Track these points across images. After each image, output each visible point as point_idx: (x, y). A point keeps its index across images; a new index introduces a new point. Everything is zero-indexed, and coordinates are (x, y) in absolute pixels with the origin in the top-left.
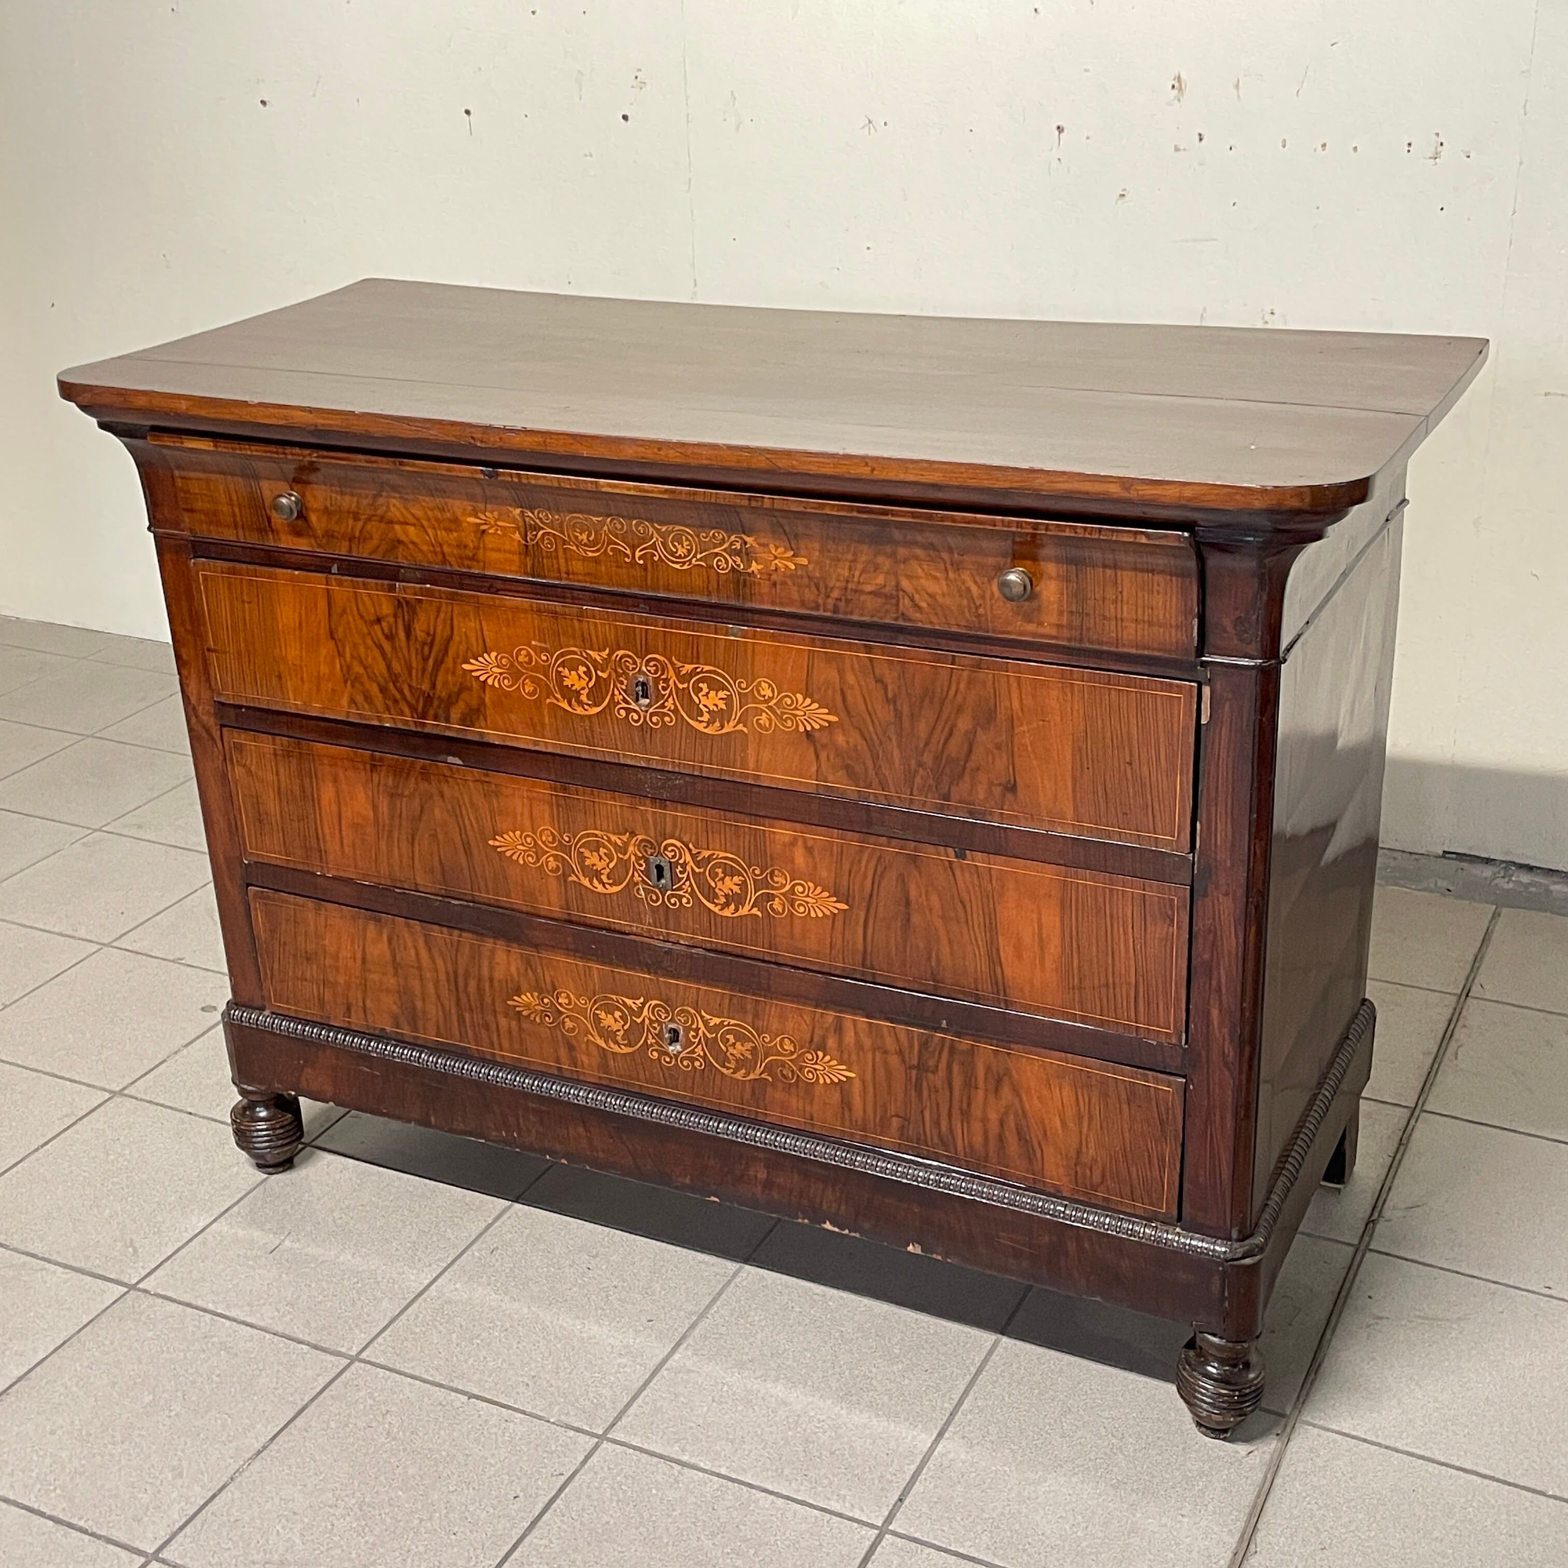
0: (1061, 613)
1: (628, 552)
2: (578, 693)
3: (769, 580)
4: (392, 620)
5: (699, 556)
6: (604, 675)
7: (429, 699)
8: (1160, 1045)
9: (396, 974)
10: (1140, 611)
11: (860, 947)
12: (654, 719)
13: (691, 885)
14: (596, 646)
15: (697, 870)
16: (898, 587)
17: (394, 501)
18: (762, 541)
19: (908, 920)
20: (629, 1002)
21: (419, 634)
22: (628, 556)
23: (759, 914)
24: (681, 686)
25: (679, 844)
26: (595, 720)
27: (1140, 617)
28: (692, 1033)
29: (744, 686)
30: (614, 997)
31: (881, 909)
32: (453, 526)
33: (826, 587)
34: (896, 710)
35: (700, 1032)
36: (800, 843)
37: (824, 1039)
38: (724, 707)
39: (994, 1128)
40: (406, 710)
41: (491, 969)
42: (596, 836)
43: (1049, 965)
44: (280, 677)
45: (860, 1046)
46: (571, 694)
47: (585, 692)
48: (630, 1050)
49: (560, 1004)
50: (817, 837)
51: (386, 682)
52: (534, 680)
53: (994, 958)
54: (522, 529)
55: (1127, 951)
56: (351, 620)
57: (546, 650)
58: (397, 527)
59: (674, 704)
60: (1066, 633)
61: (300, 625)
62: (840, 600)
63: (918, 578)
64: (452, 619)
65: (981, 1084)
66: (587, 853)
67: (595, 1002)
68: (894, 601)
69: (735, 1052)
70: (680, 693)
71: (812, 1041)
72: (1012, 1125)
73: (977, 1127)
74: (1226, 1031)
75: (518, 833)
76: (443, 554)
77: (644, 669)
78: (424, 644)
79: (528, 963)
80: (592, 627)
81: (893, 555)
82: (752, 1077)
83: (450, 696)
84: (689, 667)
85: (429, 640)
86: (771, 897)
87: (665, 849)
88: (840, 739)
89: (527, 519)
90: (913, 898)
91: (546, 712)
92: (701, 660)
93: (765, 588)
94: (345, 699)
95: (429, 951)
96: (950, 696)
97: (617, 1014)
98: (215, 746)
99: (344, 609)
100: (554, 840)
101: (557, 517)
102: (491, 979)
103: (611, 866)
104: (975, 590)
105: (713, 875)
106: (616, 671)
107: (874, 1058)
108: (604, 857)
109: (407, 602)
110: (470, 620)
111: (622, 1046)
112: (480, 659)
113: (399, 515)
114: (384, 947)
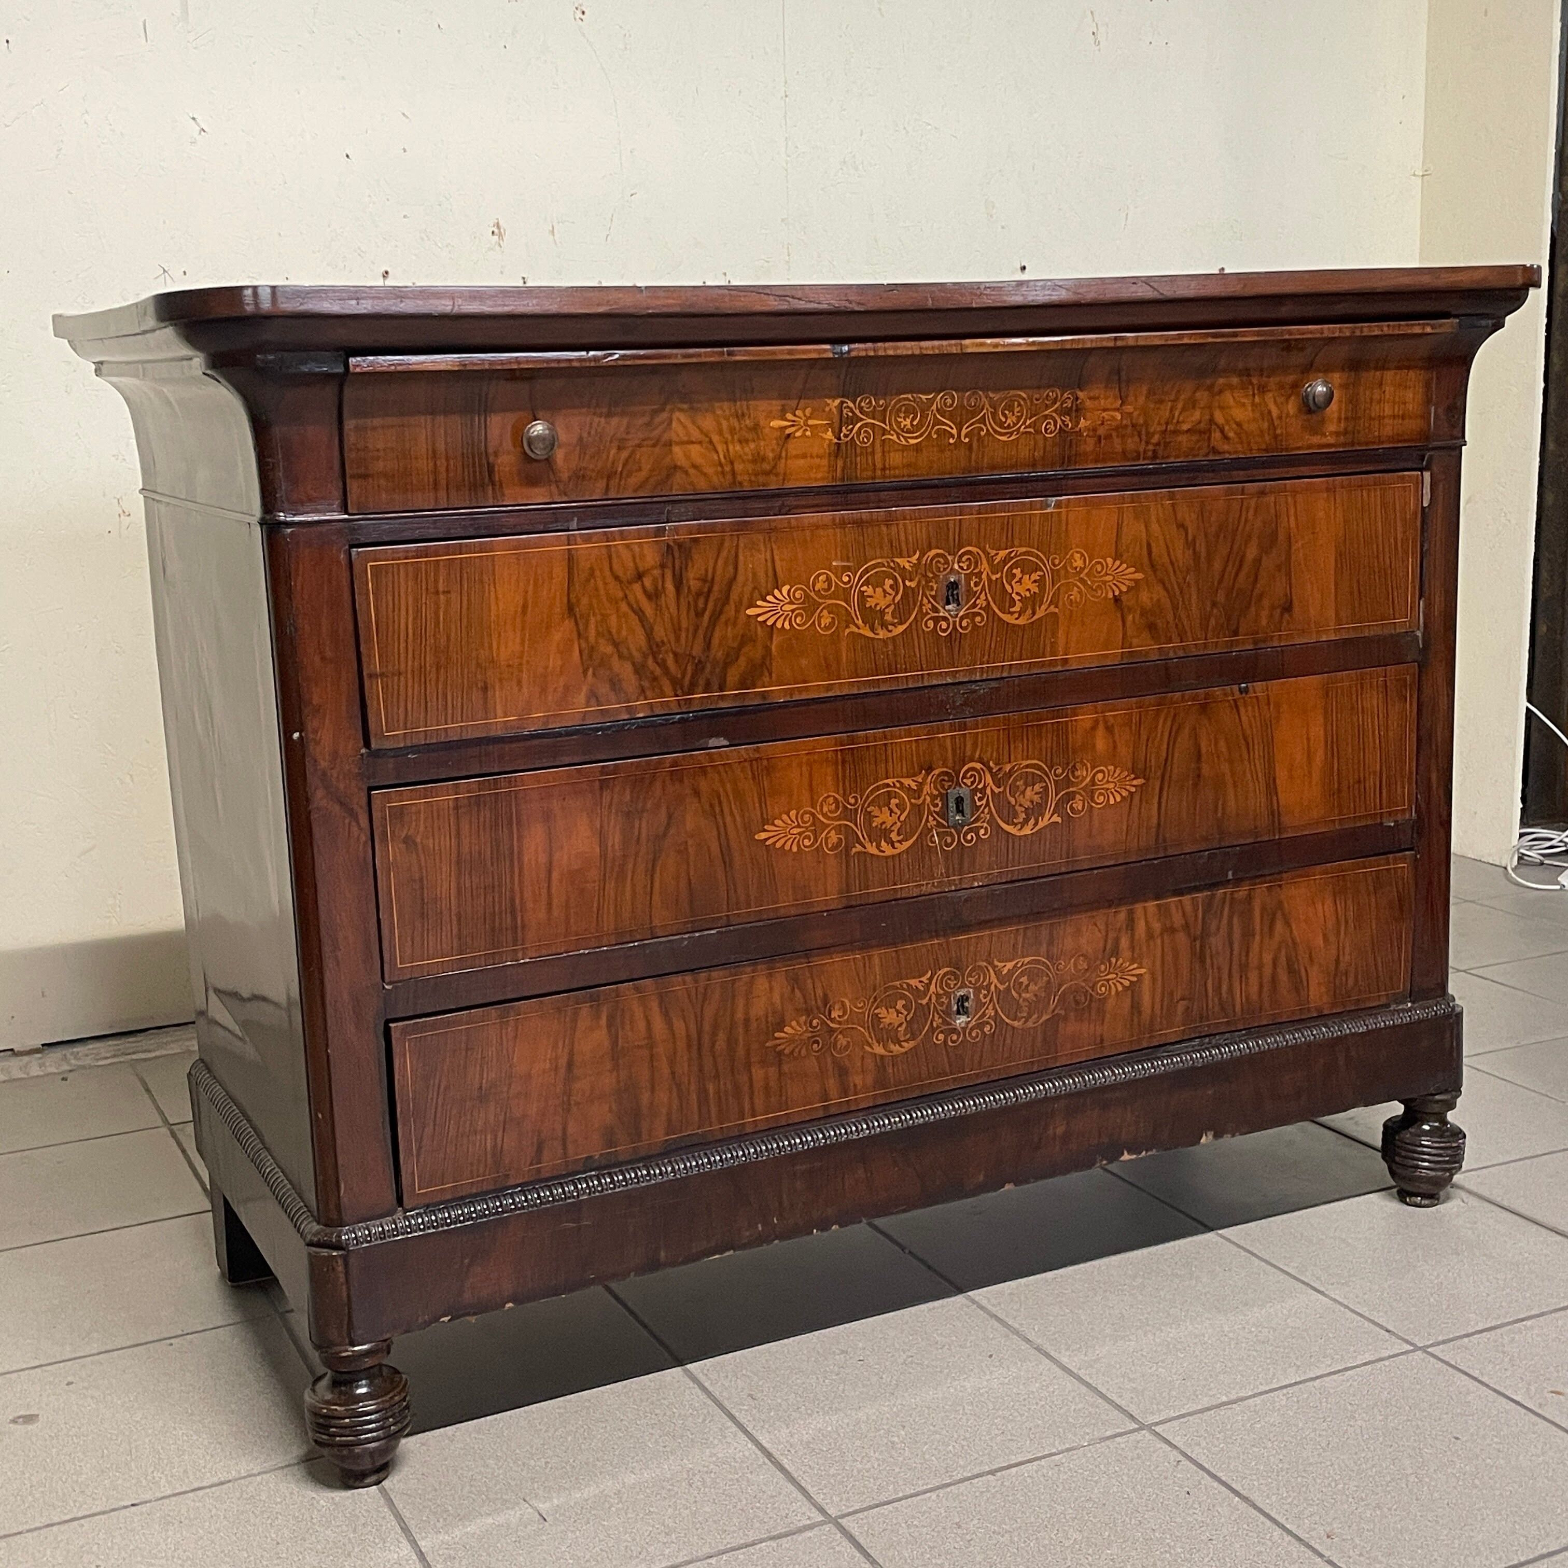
0: (1339, 420)
1: (954, 432)
2: (882, 612)
3: (1095, 436)
4: (656, 572)
5: (1028, 422)
6: (913, 584)
7: (699, 666)
8: (1397, 824)
9: (616, 1067)
10: (1397, 407)
11: (1154, 821)
12: (964, 623)
13: (990, 812)
14: (905, 553)
16: (1212, 421)
17: (681, 415)
18: (1091, 395)
19: (1199, 775)
20: (914, 982)
21: (692, 583)
22: (953, 436)
23: (1059, 820)
24: (994, 578)
25: (978, 766)
26: (899, 642)
27: (1396, 413)
28: (984, 992)
29: (1057, 562)
30: (897, 984)
31: (1175, 771)
32: (750, 436)
33: (1148, 433)
34: (1195, 552)
35: (993, 988)
36: (1101, 724)
37: (1116, 941)
38: (1037, 590)
39: (1268, 971)
40: (667, 687)
41: (747, 1005)
42: (888, 785)
43: (1315, 777)
44: (485, 688)
45: (1150, 936)
46: (872, 617)
47: (890, 610)
48: (912, 1044)
49: (832, 1020)
50: (1116, 712)
51: (645, 656)
52: (831, 609)
53: (1271, 788)
54: (836, 425)
55: (1374, 739)
56: (600, 584)
57: (848, 569)
58: (677, 450)
59: (987, 599)
60: (1342, 439)
61: (525, 607)
62: (1158, 446)
63: (1230, 407)
64: (737, 556)
65: (1258, 927)
66: (875, 811)
67: (875, 999)
68: (1207, 436)
69: (1027, 996)
70: (993, 586)
71: (1105, 949)
72: (1284, 962)
73: (1253, 976)
75: (793, 813)
76: (734, 473)
77: (956, 566)
78: (699, 594)
79: (795, 981)
80: (902, 533)
81: (1210, 388)
82: (1045, 1018)
83: (728, 655)
84: (1003, 554)
85: (705, 587)
86: (1070, 797)
87: (964, 777)
88: (1144, 596)
89: (845, 411)
90: (1204, 750)
91: (843, 646)
92: (1016, 542)
93: (1089, 446)
94: (582, 698)
95: (666, 1014)
96: (1241, 528)
97: (900, 1004)
98: (354, 824)
99: (592, 570)
100: (837, 808)
101: (881, 402)
102: (747, 1021)
103: (902, 818)
104: (1275, 412)
105: (1014, 790)
106: (925, 576)
107: (1163, 942)
108: (896, 810)
109: (680, 545)
110: (759, 551)
111: (903, 1044)
112: (769, 598)
113: (681, 432)
114: (601, 1036)
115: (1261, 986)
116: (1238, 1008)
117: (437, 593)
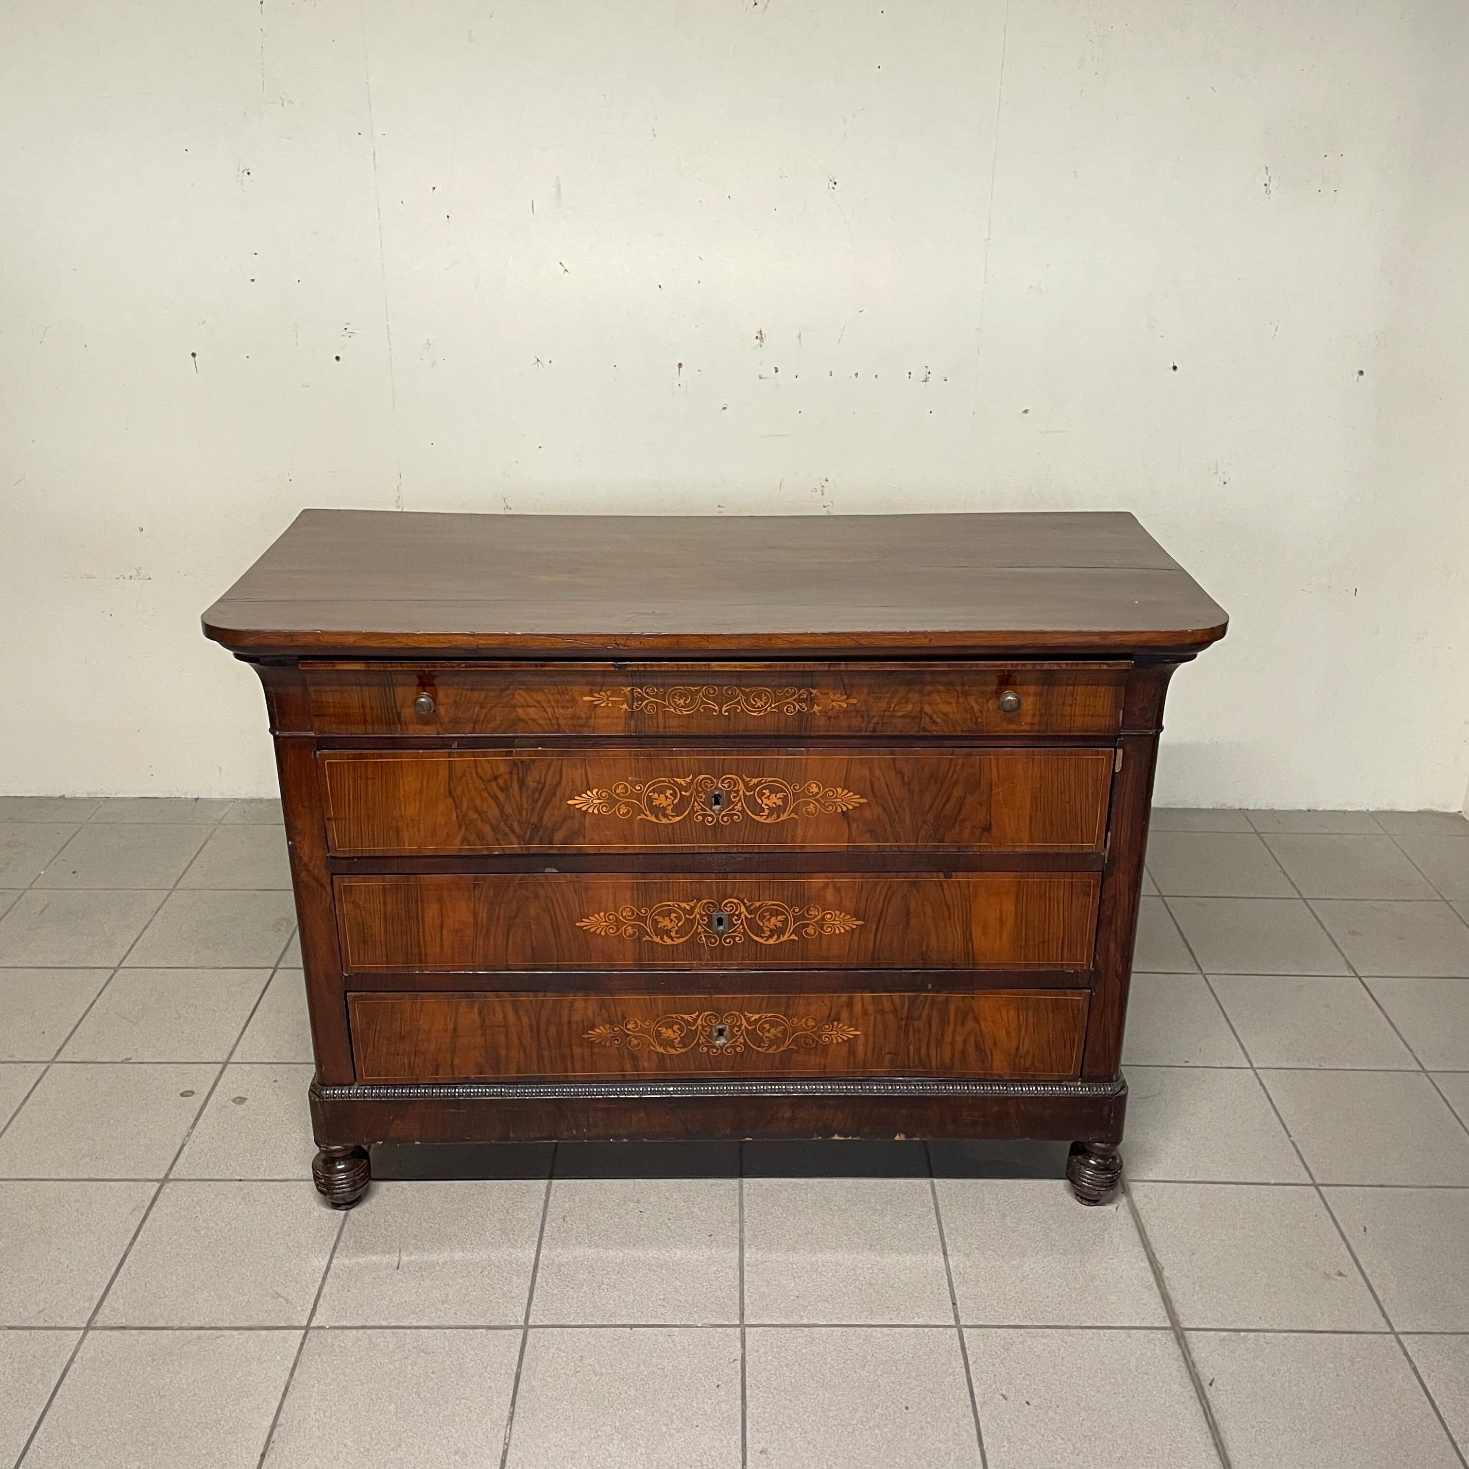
0: (1034, 715)
1: (717, 708)
2: (664, 809)
3: (826, 716)
4: (507, 776)
5: (773, 706)
6: (687, 794)
7: (535, 830)
8: (1076, 972)
9: (484, 1034)
10: (1087, 709)
11: (871, 947)
12: (725, 819)
13: (744, 928)
14: (682, 775)
15: (749, 916)
16: (922, 711)
17: (521, 692)
18: (823, 691)
19: (908, 924)
20: (686, 1016)
21: (531, 784)
22: (716, 711)
23: (796, 938)
24: (748, 794)
25: (736, 901)
26: (677, 826)
27: (1086, 713)
28: (736, 1029)
29: (797, 788)
30: (674, 1016)
31: (889, 919)
32: (569, 705)
33: (868, 716)
34: (909, 789)
35: (743, 1028)
36: (831, 886)
37: (838, 1013)
38: (781, 804)
39: (959, 1047)
40: (514, 840)
41: (570, 1015)
42: (669, 905)
43: (1005, 935)
44: (397, 831)
45: (865, 1013)
46: (658, 811)
47: (670, 808)
48: (684, 1050)
49: (628, 1030)
50: (843, 880)
51: (499, 822)
52: (627, 804)
53: (968, 937)
54: (630, 701)
55: (1059, 918)
56: (470, 781)
57: (640, 782)
58: (520, 710)
59: (742, 806)
60: (1036, 728)
61: (421, 790)
62: (878, 723)
63: (937, 704)
64: (561, 770)
65: (952, 1021)
66: (660, 919)
67: (657, 1024)
68: (918, 720)
69: (769, 1035)
70: (747, 798)
71: (829, 1016)
72: (973, 1043)
73: (947, 1049)
74: (1118, 955)
75: (602, 914)
76: (558, 725)
77: (720, 786)
78: (535, 790)
79: (603, 1005)
80: (680, 764)
81: (920, 692)
82: (782, 1049)
83: (555, 825)
84: (755, 780)
85: (540, 787)
86: (805, 926)
87: (725, 906)
88: (867, 813)
89: (635, 694)
90: (912, 909)
91: (636, 825)
92: (766, 774)
93: (822, 721)
94: (458, 839)
95: (516, 1011)
96: (949, 776)
97: (676, 1027)
98: (324, 891)
99: (464, 773)
100: (633, 914)
101: (661, 690)
102: (570, 1022)
103: (679, 925)
104: (976, 707)
105: (762, 918)
106: (697, 790)
107: (875, 1018)
108: (674, 919)
109: (522, 762)
110: (576, 768)
111: (678, 1049)
112: (583, 795)
113: (522, 701)
114: (475, 1016)
115: (953, 1054)
116: (934, 1064)
117: (367, 778)
